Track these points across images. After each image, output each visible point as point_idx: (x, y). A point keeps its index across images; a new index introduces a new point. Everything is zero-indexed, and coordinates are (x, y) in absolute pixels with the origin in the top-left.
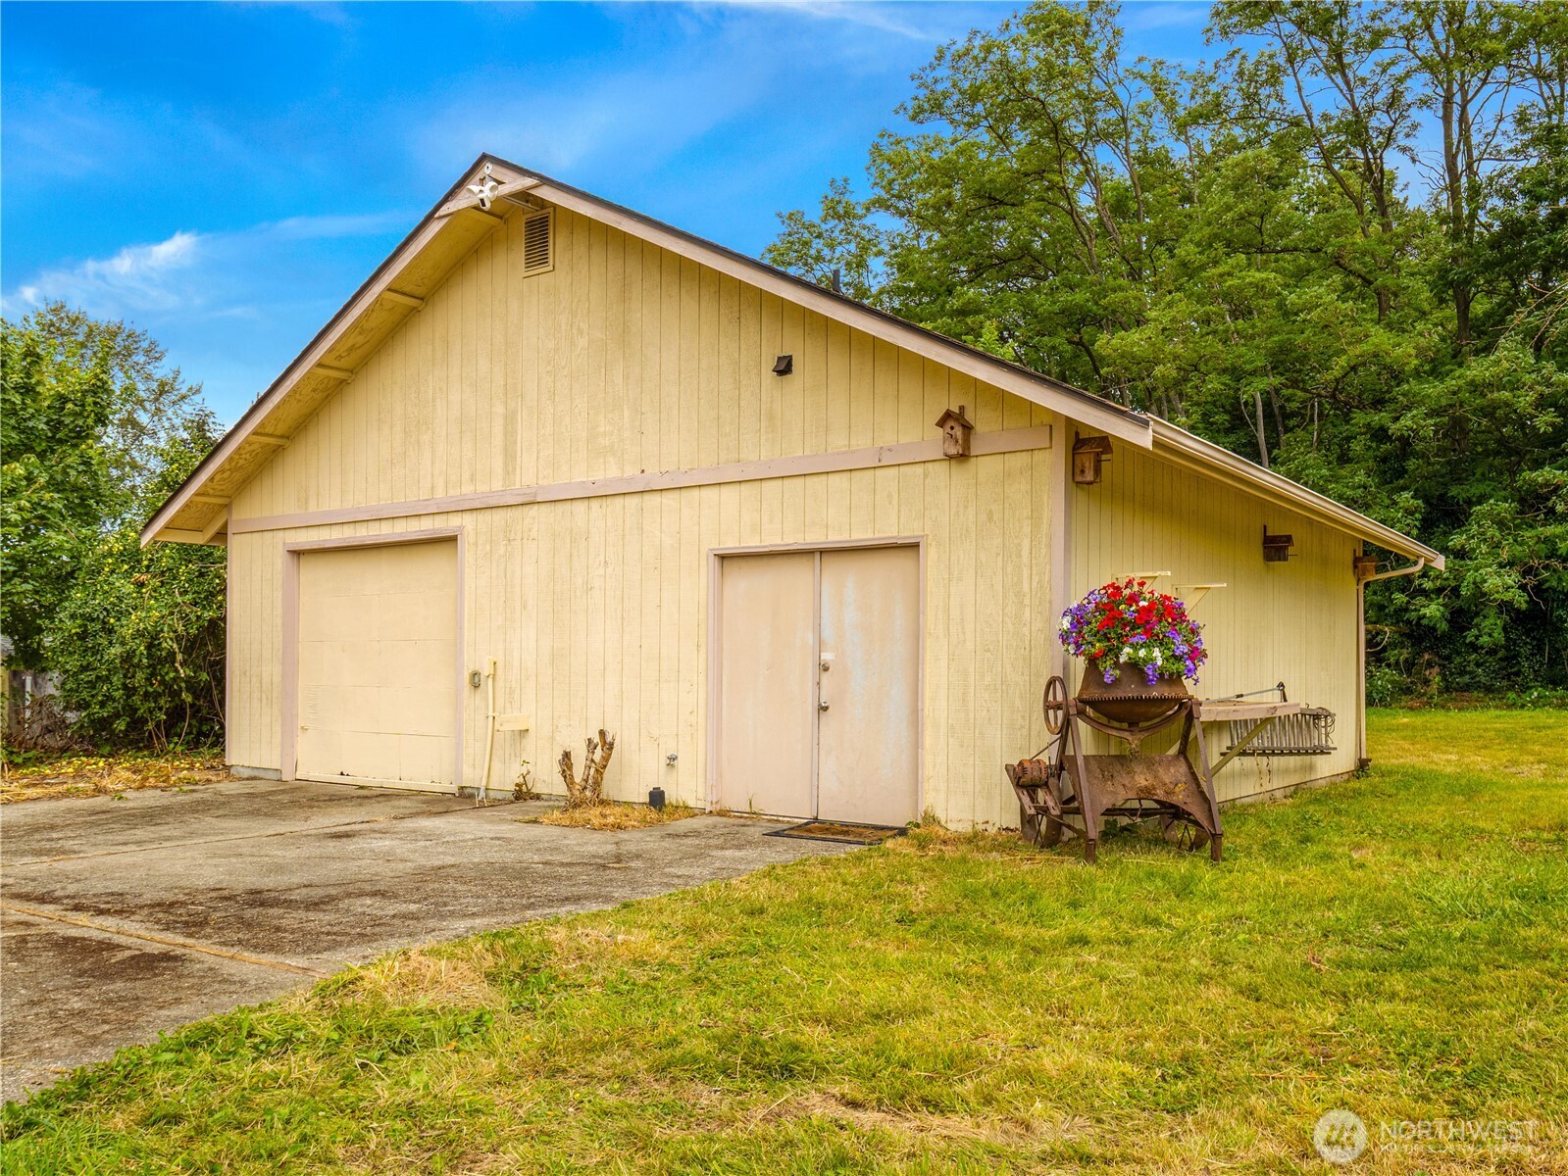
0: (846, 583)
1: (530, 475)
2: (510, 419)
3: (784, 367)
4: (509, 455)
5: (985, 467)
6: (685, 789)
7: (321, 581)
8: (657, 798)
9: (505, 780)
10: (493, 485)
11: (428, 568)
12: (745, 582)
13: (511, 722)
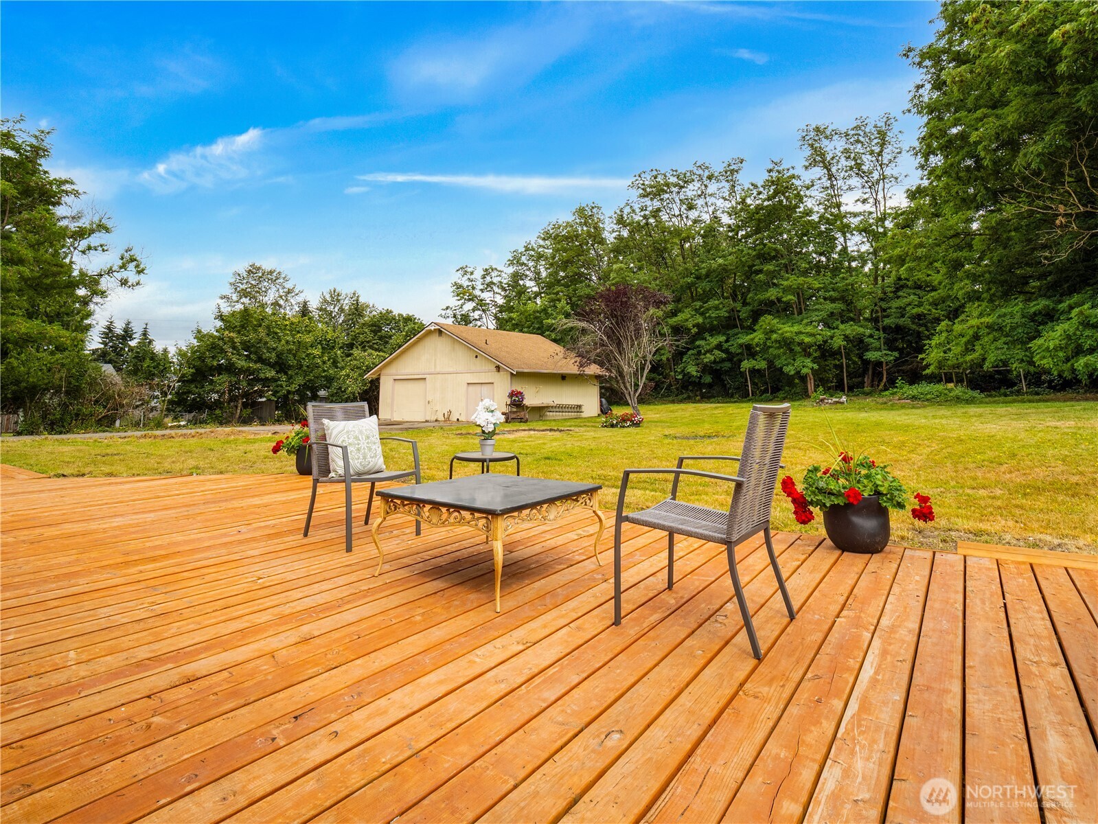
0: (485, 388)
1: (438, 370)
2: (435, 360)
3: (476, 357)
4: (435, 365)
5: (502, 373)
6: (462, 418)
7: (399, 385)
8: (458, 420)
9: (434, 418)
10: (433, 370)
11: (421, 383)
12: (471, 388)
13: (435, 409)
